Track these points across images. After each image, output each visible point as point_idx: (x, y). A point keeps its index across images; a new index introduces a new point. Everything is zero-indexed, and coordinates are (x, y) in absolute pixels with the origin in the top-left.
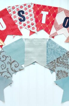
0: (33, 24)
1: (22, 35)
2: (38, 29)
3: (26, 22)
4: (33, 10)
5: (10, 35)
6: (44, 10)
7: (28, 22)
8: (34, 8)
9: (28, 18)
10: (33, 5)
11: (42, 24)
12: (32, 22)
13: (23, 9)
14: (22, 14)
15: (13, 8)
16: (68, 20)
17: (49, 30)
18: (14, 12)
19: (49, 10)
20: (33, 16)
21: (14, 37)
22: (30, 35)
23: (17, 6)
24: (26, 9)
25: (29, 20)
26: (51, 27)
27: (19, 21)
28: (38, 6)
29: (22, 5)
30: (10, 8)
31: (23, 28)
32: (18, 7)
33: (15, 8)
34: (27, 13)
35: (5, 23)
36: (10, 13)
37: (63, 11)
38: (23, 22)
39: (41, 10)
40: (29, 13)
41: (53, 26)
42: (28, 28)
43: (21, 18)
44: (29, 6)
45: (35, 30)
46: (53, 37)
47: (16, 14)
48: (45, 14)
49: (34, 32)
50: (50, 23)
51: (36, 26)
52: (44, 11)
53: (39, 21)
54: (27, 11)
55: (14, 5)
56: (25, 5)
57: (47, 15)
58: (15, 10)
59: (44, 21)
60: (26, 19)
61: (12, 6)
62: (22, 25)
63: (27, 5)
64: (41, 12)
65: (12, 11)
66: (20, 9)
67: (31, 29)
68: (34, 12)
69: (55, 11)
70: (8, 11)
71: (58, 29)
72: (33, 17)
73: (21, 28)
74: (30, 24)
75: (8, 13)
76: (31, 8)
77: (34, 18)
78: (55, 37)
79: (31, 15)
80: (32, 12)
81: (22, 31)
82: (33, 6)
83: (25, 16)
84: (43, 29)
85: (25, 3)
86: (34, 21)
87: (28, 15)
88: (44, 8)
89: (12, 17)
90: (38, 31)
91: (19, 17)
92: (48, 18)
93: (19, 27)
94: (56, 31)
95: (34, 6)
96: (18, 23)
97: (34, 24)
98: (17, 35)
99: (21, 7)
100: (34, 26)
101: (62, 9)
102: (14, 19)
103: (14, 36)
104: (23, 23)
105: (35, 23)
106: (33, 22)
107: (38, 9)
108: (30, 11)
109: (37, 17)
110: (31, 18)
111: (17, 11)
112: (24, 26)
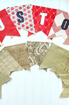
0: (31, 26)
1: (20, 36)
2: (37, 30)
3: (25, 23)
4: (32, 11)
5: (8, 35)
6: (43, 11)
7: (27, 23)
10: (32, 6)
11: (40, 25)
12: (30, 23)
13: (22, 10)
15: (12, 9)
16: (66, 22)
17: (48, 32)
18: (13, 13)
19: (48, 12)
20: (32, 17)
21: (12, 38)
22: (28, 36)
23: (16, 7)
24: (25, 10)
25: (28, 21)
26: (50, 29)
27: (18, 22)
28: (38, 7)
30: (9, 8)
31: (21, 29)
32: (17, 8)
33: (14, 9)
34: (26, 14)
35: (3, 24)
36: (9, 14)
37: (62, 13)
39: (40, 11)
40: (28, 14)
41: (52, 28)
42: (26, 29)
44: (28, 8)
45: (33, 32)
46: (51, 39)
47: (15, 15)
48: (43, 15)
49: (32, 34)
50: (49, 24)
51: (35, 27)
52: (42, 12)
53: (38, 22)
54: (26, 12)
55: (13, 6)
56: (24, 6)
57: (46, 16)
58: (14, 11)
59: (42, 23)
60: (25, 20)
61: (11, 6)
62: (20, 26)
63: (26, 6)
64: (40, 14)
66: (19, 10)
67: (29, 30)
68: (33, 13)
69: (54, 13)
70: (7, 11)
71: (56, 30)
73: (20, 28)
74: (28, 25)
75: (7, 14)
76: (30, 9)
77: (33, 20)
78: (53, 39)
79: (30, 16)
80: (31, 14)
81: (21, 32)
83: (24, 17)
84: (41, 30)
87: (27, 17)
88: (43, 9)
89: (10, 17)
90: (36, 32)
91: (17, 17)
92: (47, 20)
93: (17, 28)
94: (54, 33)
95: (33, 7)
96: (17, 24)
98: (15, 36)
99: (20, 8)
100: (33, 27)
102: (13, 20)
103: (12, 36)
104: (21, 24)
105: (34, 24)
106: (32, 24)
107: (37, 10)
108: (29, 12)
109: (36, 18)
110: (30, 19)
111: (16, 12)
112: (22, 27)
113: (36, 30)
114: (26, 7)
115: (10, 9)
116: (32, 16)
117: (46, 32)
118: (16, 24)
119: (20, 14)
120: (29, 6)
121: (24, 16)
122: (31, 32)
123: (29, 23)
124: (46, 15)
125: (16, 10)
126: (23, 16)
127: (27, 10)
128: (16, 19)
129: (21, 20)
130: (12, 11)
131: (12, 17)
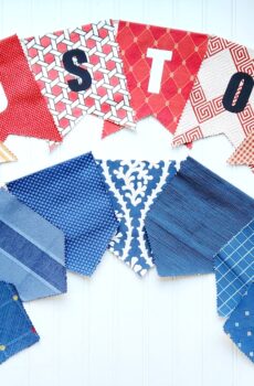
0: (118, 99)
3: (95, 91)
4: (116, 44)
6: (156, 43)
7: (102, 92)
8: (119, 39)
9: (99, 76)
10: (116, 26)
11: (149, 95)
12: (115, 90)
13: (80, 45)
14: (80, 62)
15: (45, 42)
17: (175, 119)
18: (49, 59)
19: (176, 46)
20: (119, 67)
23: (58, 34)
24: (91, 43)
25: (105, 83)
26: (181, 108)
27: (69, 90)
28: (137, 28)
29: (78, 32)
30: (32, 42)
31: (84, 113)
32: (62, 37)
33: (53, 42)
34: (95, 60)
38: (83, 92)
39: (147, 44)
40: (104, 58)
41: (188, 106)
42: (102, 114)
43: (76, 77)
44: (103, 33)
45: (129, 119)
47: (58, 65)
48: (159, 57)
50: (180, 91)
51: (132, 103)
52: (155, 47)
54: (97, 50)
55: (48, 31)
56: (87, 29)
58: (53, 49)
59: (155, 86)
60: (93, 81)
62: (80, 103)
63: (94, 27)
64: (145, 52)
65: (40, 53)
66: (72, 46)
67: (112, 115)
72: (120, 71)
74: (108, 98)
76: (111, 40)
78: (195, 145)
79: (111, 65)
80: (114, 56)
82: (116, 33)
83: (90, 71)
84: (151, 114)
85: (86, 23)
86: (122, 88)
87: (101, 67)
88: (158, 35)
91: (66, 73)
92: (172, 75)
93: (68, 111)
95: (119, 30)
96: (66, 96)
97: (125, 97)
99: (75, 37)
100: (125, 105)
102: (49, 84)
104: (82, 95)
105: (128, 93)
106: (121, 91)
108: (107, 49)
109: (131, 69)
110: (111, 74)
111: (58, 54)
112: (86, 108)
114: (96, 33)
115: (38, 42)
117: (169, 120)
118: (63, 97)
119: (75, 60)
120: (106, 27)
121: (90, 66)
122: (122, 123)
123: (112, 91)
124: (168, 55)
125: (61, 46)
126: (87, 65)
128: (63, 80)
129: (80, 81)
130: (46, 51)
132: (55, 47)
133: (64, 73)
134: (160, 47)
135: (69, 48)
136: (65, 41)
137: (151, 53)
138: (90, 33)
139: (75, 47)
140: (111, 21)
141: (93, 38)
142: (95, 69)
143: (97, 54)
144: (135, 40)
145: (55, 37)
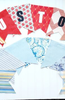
0: (30, 24)
1: (21, 34)
3: (25, 22)
4: (30, 10)
5: (10, 34)
6: (41, 10)
7: (26, 22)
8: (31, 9)
9: (26, 18)
10: (31, 5)
11: (39, 23)
12: (30, 22)
13: (21, 10)
14: (21, 14)
15: (13, 9)
16: (62, 19)
17: (46, 29)
19: (46, 11)
21: (13, 36)
22: (28, 34)
24: (24, 9)
25: (27, 20)
26: (47, 27)
27: (18, 21)
28: (36, 6)
29: (21, 6)
30: (9, 9)
32: (17, 7)
33: (15, 9)
34: (25, 14)
35: (5, 23)
36: (9, 14)
37: (58, 11)
40: (27, 14)
41: (49, 26)
42: (26, 28)
43: (20, 18)
44: (27, 7)
45: (33, 29)
46: (49, 35)
47: (15, 15)
48: (41, 14)
49: (32, 31)
50: (47, 22)
51: (34, 25)
52: (40, 11)
53: (37, 21)
54: (25, 11)
55: (13, 6)
56: (23, 6)
57: (43, 15)
58: (14, 11)
59: (41, 21)
60: (24, 19)
61: (11, 7)
63: (25, 5)
64: (38, 12)
65: (11, 11)
66: (19, 10)
67: (29, 28)
68: (31, 12)
69: (51, 11)
70: (8, 11)
71: (53, 27)
73: (20, 27)
74: (28, 24)
75: (8, 14)
77: (32, 18)
78: (51, 36)
79: (29, 15)
80: (30, 13)
81: (21, 30)
83: (23, 17)
84: (40, 28)
85: (23, 4)
86: (31, 21)
87: (26, 16)
88: (41, 8)
89: (11, 17)
90: (35, 30)
91: (18, 17)
92: (45, 18)
93: (18, 27)
94: (52, 30)
95: (31, 7)
98: (16, 34)
99: (20, 8)
100: (32, 25)
101: (57, 10)
102: (13, 19)
103: (13, 35)
104: (21, 23)
105: (33, 22)
108: (28, 11)
109: (34, 17)
110: (29, 18)
111: (16, 12)
112: (22, 26)
113: (35, 28)
114: (25, 7)
115: (11, 9)
116: (31, 15)
117: (44, 29)
118: (16, 23)
119: (20, 13)
121: (24, 15)
122: (31, 30)
124: (44, 13)
125: (16, 10)
127: (26, 10)
129: (21, 19)
131: (12, 17)
132: (15, 10)
133: (17, 17)
134: (42, 11)
135: (19, 11)
136: (17, 9)
137: (39, 12)
138: (24, 7)
139: (20, 10)
140: (29, 4)
141: (25, 8)
142: (25, 16)
143: (25, 12)
144: (35, 9)
145: (15, 8)
